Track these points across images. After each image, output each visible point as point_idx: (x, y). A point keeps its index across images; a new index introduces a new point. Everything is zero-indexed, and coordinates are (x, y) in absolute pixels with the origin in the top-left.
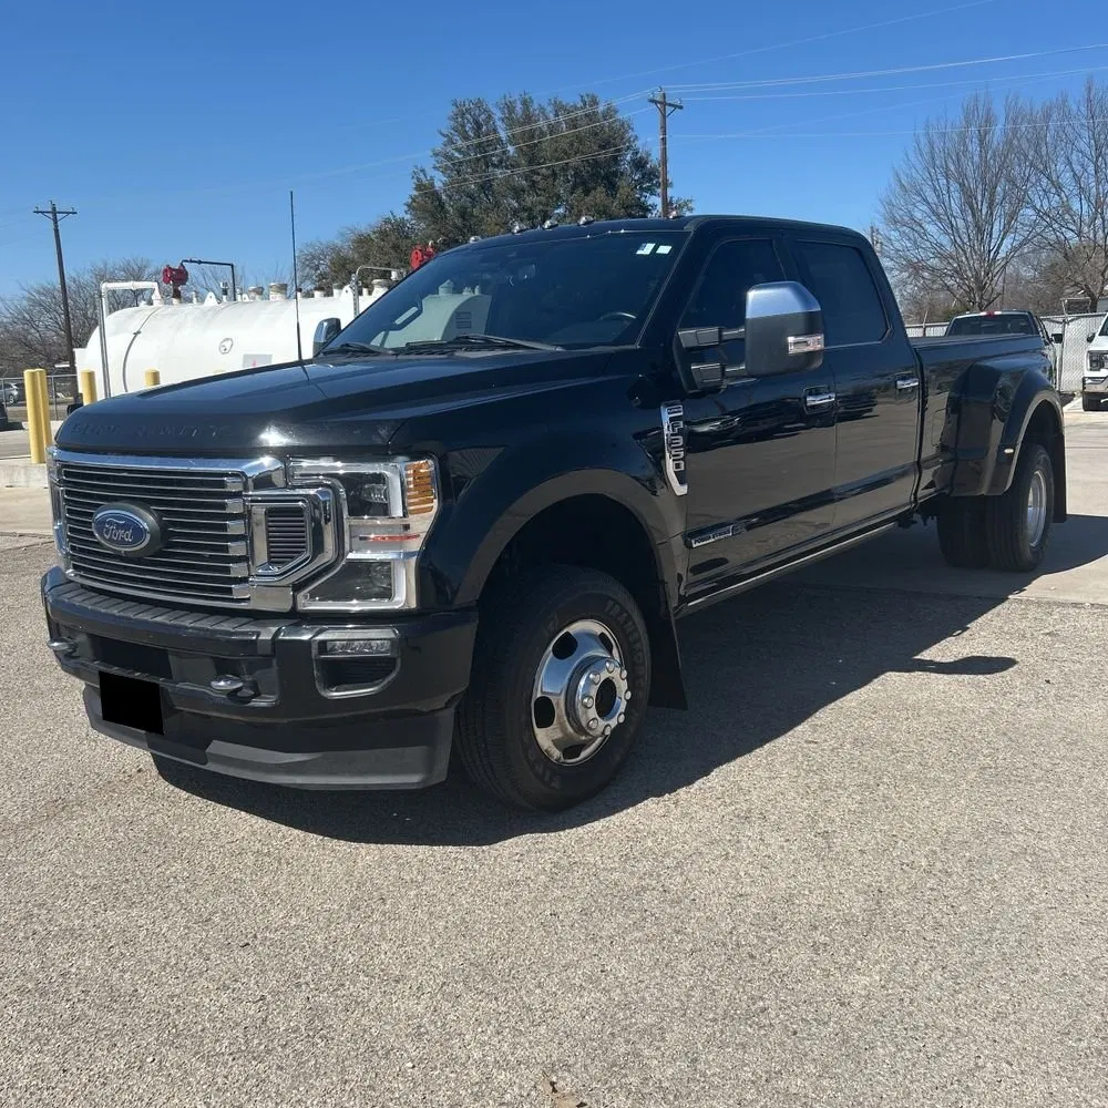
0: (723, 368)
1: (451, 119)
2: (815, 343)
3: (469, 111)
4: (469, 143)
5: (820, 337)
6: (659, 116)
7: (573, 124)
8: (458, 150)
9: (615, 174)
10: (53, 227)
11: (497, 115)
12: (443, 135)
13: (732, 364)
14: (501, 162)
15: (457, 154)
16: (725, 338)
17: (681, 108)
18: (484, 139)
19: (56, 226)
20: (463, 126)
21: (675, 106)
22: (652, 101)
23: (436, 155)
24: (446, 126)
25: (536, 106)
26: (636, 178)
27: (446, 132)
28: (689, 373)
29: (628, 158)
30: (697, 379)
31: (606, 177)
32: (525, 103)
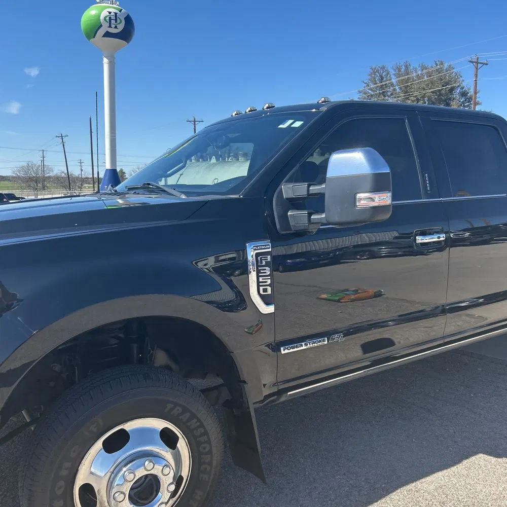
0: (310, 215)
1: (370, 75)
2: (384, 199)
3: (378, 71)
4: (376, 85)
5: (389, 194)
6: (474, 69)
7: (429, 75)
8: (371, 89)
9: (450, 99)
10: (193, 127)
11: (392, 72)
12: (365, 83)
13: (317, 212)
14: (392, 94)
15: (370, 92)
16: (311, 192)
17: (487, 64)
18: (384, 83)
19: (195, 127)
20: (375, 78)
21: (484, 64)
22: (471, 62)
23: (360, 92)
24: (366, 78)
25: (412, 68)
26: (462, 101)
27: (365, 82)
28: (284, 218)
29: (458, 91)
30: (292, 223)
31: (445, 101)
32: (406, 67)
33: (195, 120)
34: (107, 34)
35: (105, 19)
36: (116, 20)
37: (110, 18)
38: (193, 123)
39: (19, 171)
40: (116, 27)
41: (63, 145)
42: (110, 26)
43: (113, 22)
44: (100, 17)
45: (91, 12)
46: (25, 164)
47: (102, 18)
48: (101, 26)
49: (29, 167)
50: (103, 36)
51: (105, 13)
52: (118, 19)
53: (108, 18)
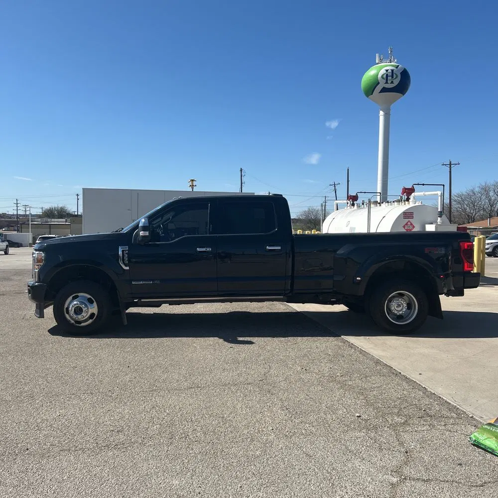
33: (450, 163)
34: (384, 90)
35: (382, 77)
36: (392, 76)
37: (387, 75)
38: (449, 166)
39: (301, 215)
40: (392, 82)
41: (336, 192)
42: (387, 83)
43: (390, 78)
44: (378, 75)
45: (372, 72)
46: (307, 209)
47: (380, 76)
48: (379, 83)
49: (310, 212)
50: (380, 92)
51: (383, 71)
52: (394, 75)
53: (385, 76)
